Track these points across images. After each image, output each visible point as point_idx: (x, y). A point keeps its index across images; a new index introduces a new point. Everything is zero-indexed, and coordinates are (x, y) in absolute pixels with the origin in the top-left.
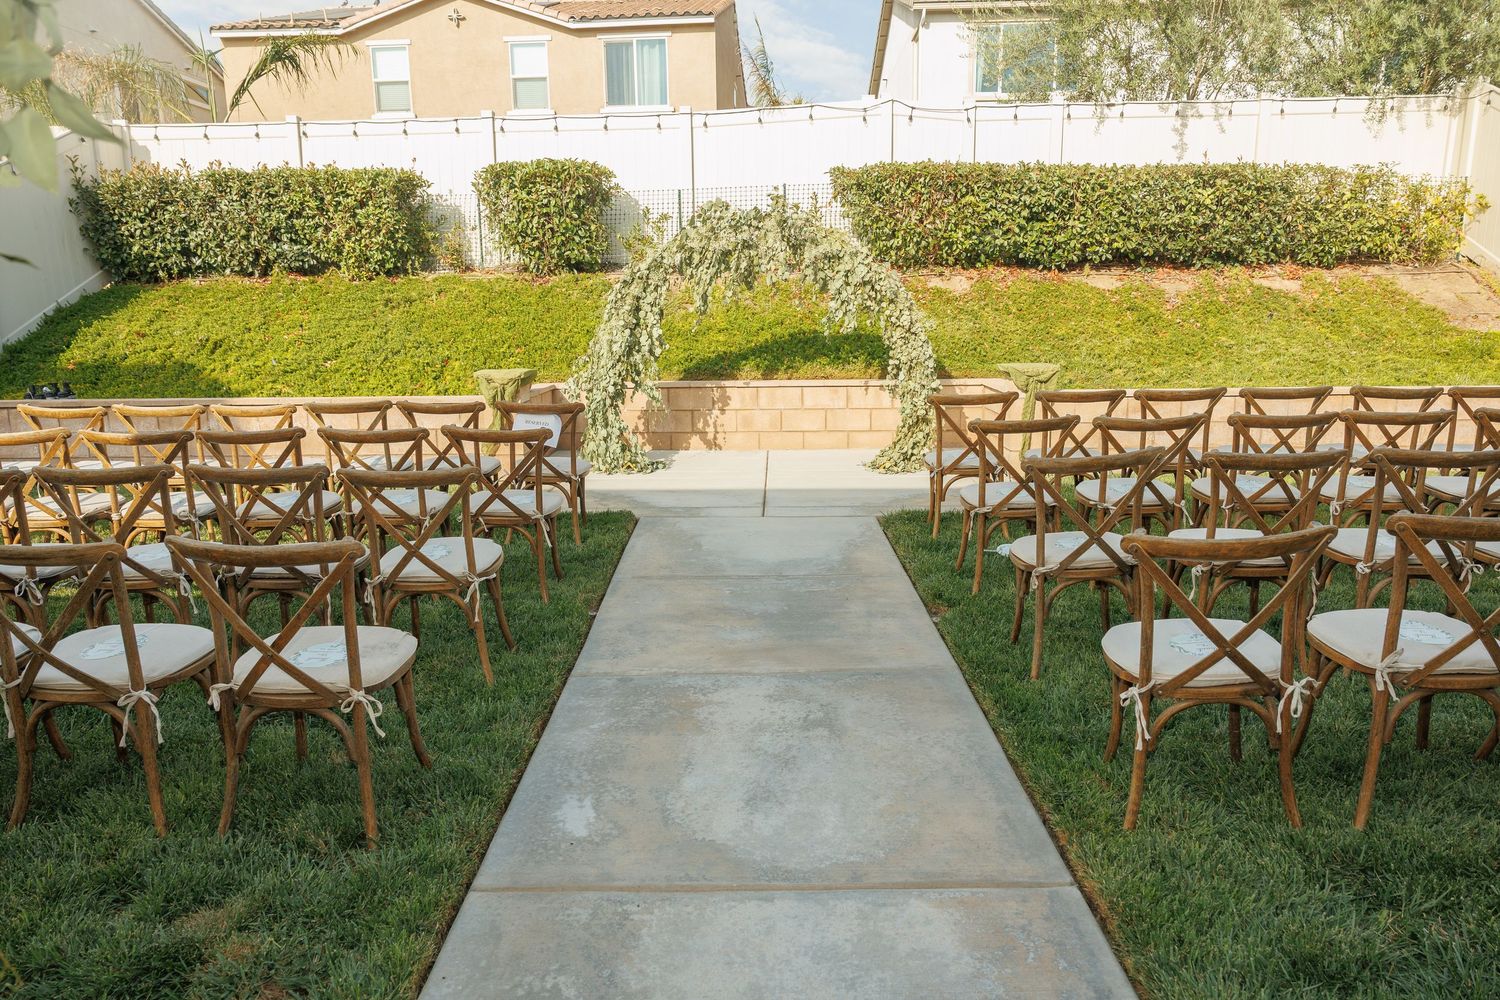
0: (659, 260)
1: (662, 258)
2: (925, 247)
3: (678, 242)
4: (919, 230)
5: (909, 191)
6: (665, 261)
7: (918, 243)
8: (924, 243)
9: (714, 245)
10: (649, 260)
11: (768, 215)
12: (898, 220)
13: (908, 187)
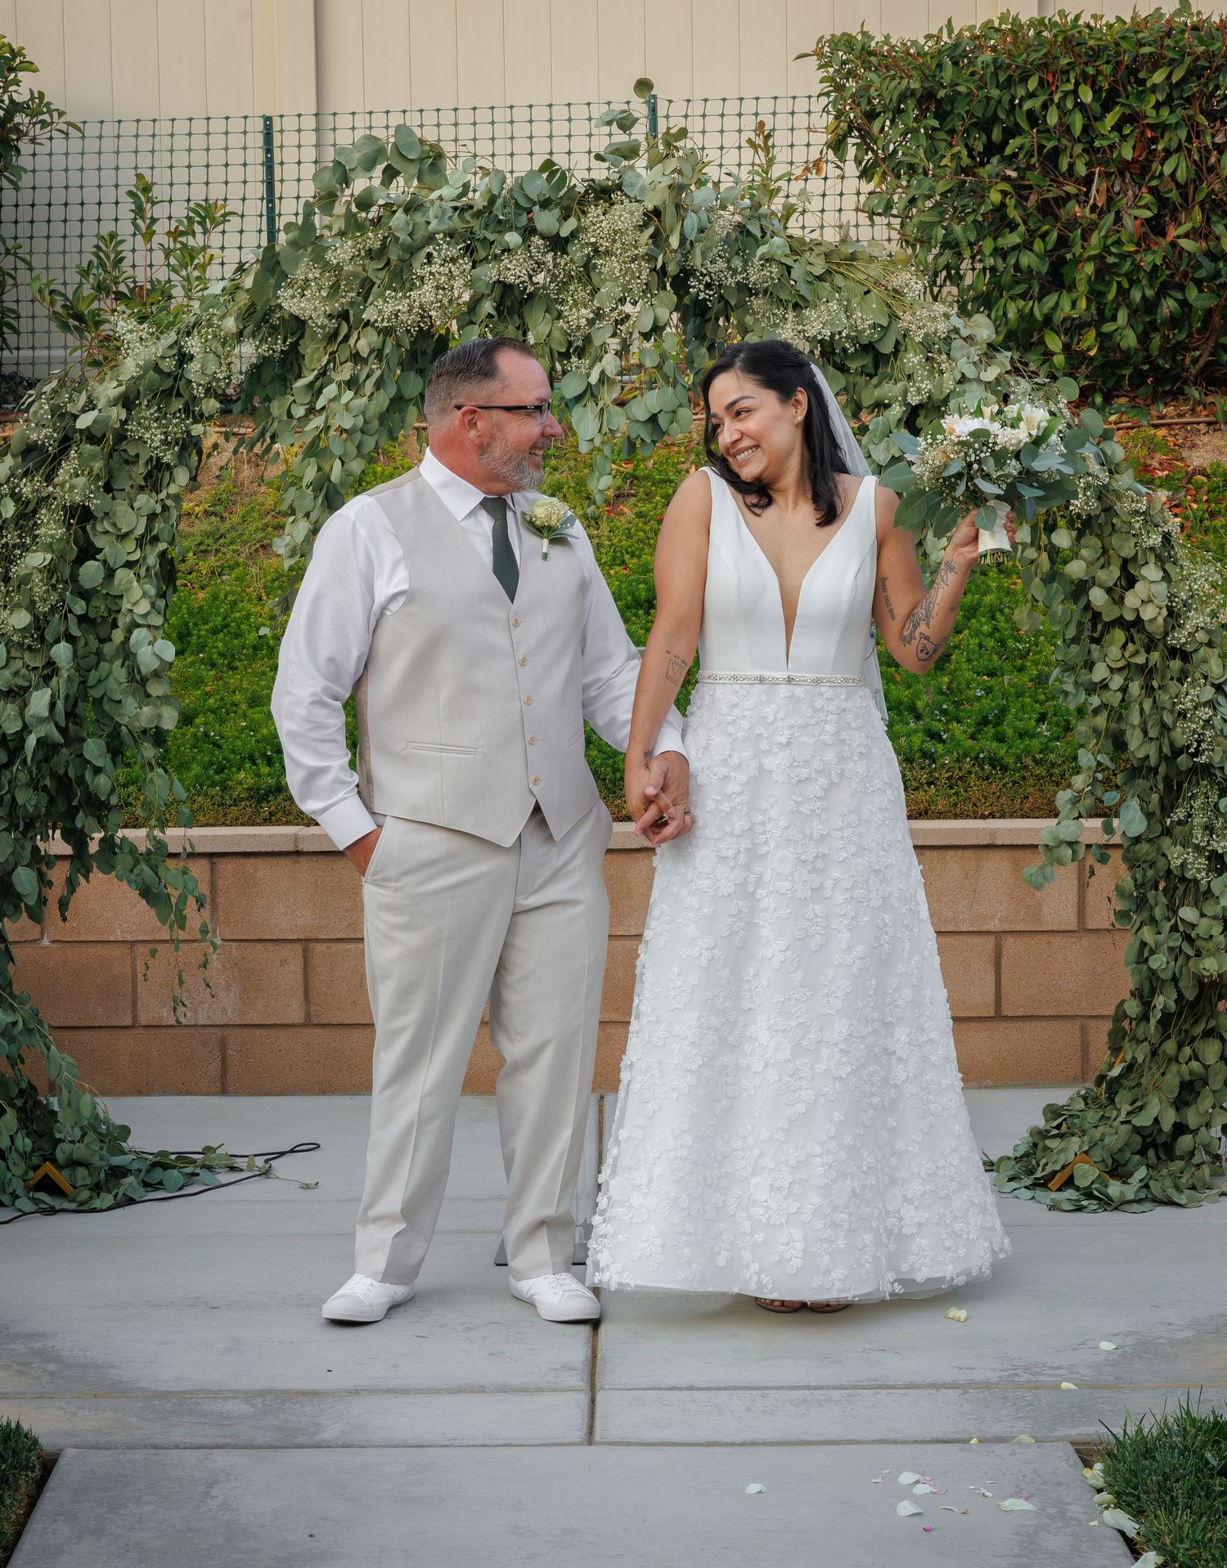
0: (169, 365)
1: (184, 358)
2: (1174, 322)
3: (243, 299)
4: (1148, 260)
5: (1111, 119)
6: (193, 368)
7: (1150, 306)
8: (1169, 306)
9: (382, 308)
10: (130, 367)
11: (604, 193)
12: (1073, 223)
13: (1107, 107)
